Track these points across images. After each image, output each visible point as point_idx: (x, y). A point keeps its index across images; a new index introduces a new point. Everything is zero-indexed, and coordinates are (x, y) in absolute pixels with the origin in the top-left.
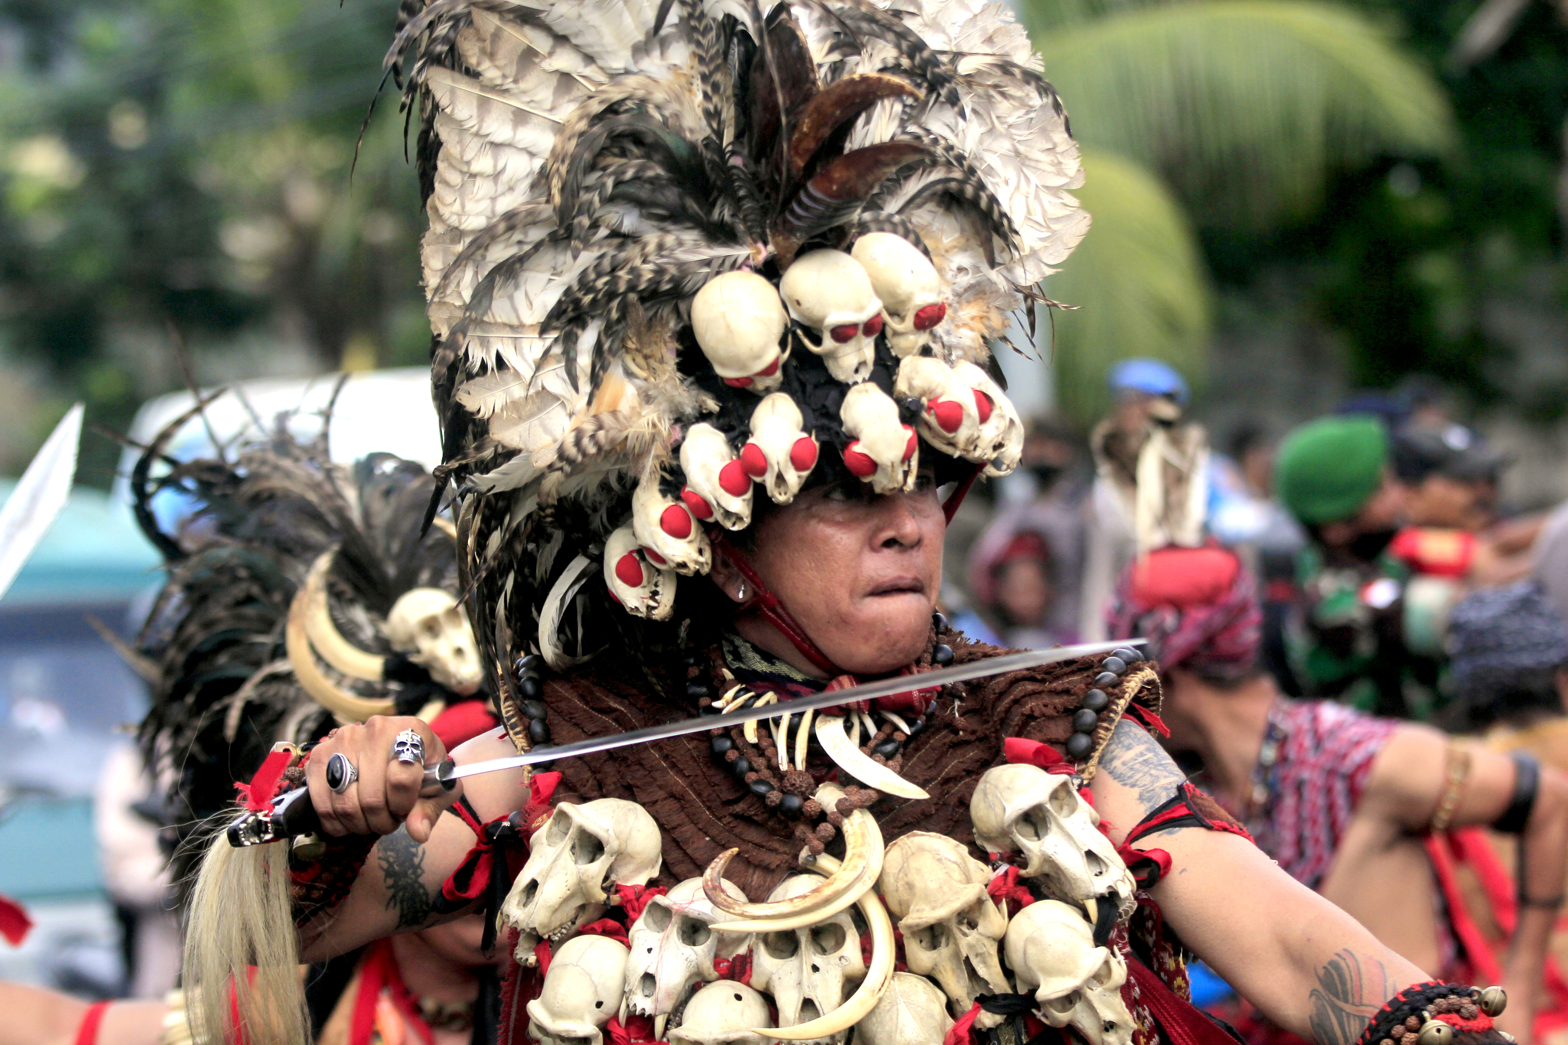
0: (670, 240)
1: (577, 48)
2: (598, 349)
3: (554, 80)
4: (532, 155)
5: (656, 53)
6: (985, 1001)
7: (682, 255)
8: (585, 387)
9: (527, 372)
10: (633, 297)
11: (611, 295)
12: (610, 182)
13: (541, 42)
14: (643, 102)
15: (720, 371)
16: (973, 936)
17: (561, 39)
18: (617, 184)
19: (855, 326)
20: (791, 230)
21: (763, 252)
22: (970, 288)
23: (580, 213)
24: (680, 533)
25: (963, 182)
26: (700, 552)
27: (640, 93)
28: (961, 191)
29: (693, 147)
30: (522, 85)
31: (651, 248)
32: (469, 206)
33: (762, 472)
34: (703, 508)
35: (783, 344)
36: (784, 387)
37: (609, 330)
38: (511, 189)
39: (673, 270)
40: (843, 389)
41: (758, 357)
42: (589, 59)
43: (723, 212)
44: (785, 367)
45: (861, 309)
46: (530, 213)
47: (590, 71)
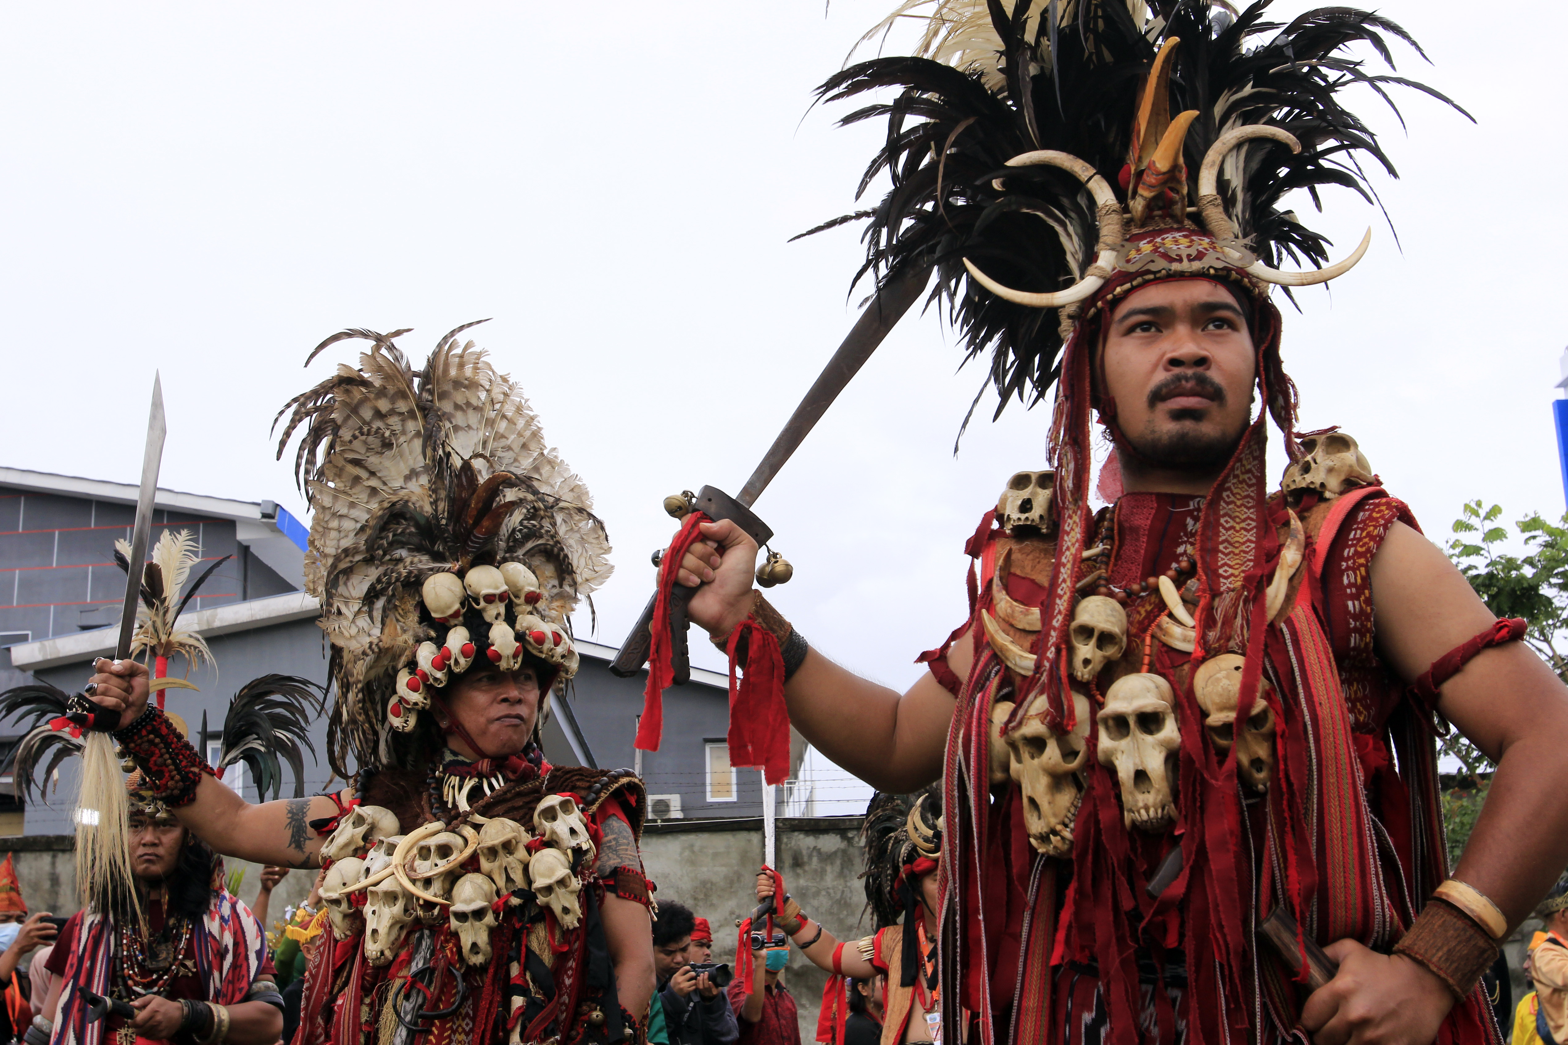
0: (416, 560)
1: (380, 478)
2: (384, 609)
3: (369, 491)
4: (357, 522)
5: (414, 480)
6: (515, 893)
7: (420, 566)
8: (379, 625)
9: (351, 617)
10: (399, 584)
11: (389, 583)
12: (391, 535)
13: (364, 474)
14: (407, 501)
15: (434, 615)
16: (510, 859)
17: (373, 474)
18: (394, 536)
19: (494, 595)
20: (468, 553)
21: (457, 566)
22: (557, 594)
23: (378, 549)
24: (415, 690)
25: (553, 546)
26: (425, 699)
27: (406, 498)
28: (552, 550)
29: (427, 518)
30: (354, 491)
31: (408, 563)
32: (328, 542)
33: (449, 659)
34: (425, 676)
35: (462, 604)
36: (464, 624)
37: (389, 601)
38: (346, 536)
39: (416, 572)
40: (490, 625)
41: (449, 607)
42: (385, 484)
43: (439, 547)
44: (465, 615)
45: (497, 588)
46: (355, 548)
47: (384, 488)
